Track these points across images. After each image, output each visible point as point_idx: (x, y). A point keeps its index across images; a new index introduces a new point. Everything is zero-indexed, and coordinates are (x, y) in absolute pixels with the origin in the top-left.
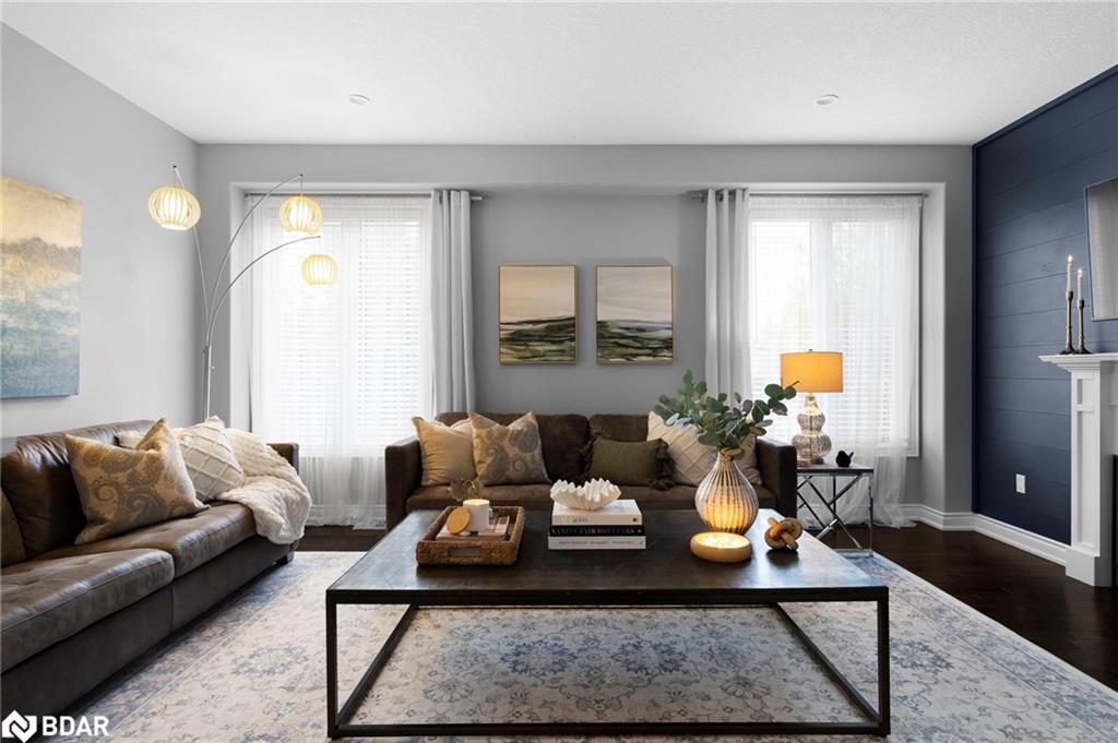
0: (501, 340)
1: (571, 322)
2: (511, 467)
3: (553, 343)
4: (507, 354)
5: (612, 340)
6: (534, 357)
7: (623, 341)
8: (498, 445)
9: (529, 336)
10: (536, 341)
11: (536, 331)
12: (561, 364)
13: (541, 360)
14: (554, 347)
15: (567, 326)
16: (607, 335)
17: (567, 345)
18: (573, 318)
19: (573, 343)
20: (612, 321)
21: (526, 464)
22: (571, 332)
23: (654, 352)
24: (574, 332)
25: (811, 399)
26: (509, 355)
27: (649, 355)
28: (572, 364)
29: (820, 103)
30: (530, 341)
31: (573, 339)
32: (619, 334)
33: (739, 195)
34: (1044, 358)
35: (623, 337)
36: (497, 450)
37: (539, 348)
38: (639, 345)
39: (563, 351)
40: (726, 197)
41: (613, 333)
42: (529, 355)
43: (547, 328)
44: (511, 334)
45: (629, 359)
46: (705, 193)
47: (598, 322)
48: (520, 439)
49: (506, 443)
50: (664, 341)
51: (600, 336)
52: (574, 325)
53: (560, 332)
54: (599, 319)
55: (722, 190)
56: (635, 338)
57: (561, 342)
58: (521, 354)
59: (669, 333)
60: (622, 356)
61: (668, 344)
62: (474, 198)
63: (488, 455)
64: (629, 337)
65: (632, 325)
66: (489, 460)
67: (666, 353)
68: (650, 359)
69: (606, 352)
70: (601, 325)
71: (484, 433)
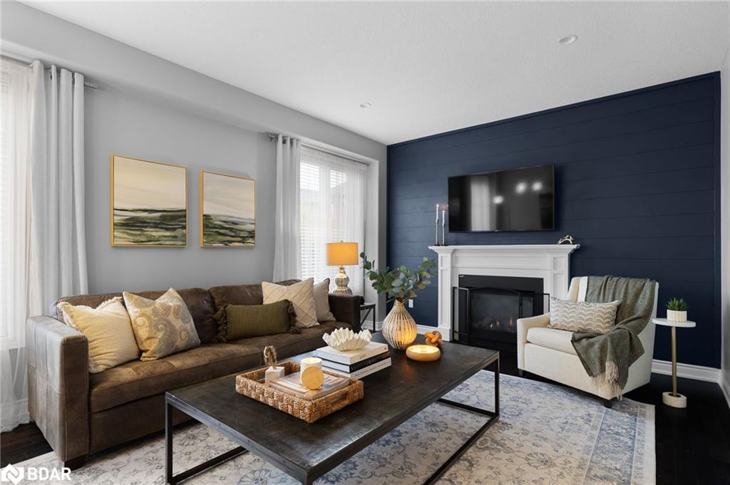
0: (115, 224)
1: (184, 213)
2: (179, 338)
3: (167, 229)
4: (120, 238)
5: (215, 230)
6: (149, 241)
7: (222, 231)
8: (166, 320)
9: (145, 222)
10: (151, 227)
11: (151, 219)
12: (173, 247)
13: (157, 243)
14: (168, 233)
15: (180, 217)
16: (211, 225)
17: (179, 232)
18: (185, 211)
19: (184, 231)
20: (215, 216)
21: (188, 333)
22: (182, 221)
23: (243, 240)
24: (185, 222)
25: (342, 269)
26: (123, 238)
27: (240, 242)
28: (182, 247)
29: (361, 106)
30: (146, 227)
31: (184, 227)
32: (220, 226)
33: (295, 142)
34: (430, 248)
35: (223, 228)
36: (165, 325)
37: (154, 234)
38: (233, 234)
39: (176, 237)
40: (288, 142)
41: (216, 224)
42: (143, 239)
43: (161, 217)
44: (126, 220)
45: (226, 245)
46: (276, 136)
47: (204, 215)
48: (181, 312)
49: (171, 318)
50: (250, 232)
51: (206, 226)
52: (185, 216)
53: (172, 220)
54: (205, 213)
55: (286, 137)
56: (231, 229)
57: (174, 230)
58: (137, 238)
59: (251, 227)
60: (222, 242)
61: (252, 234)
62: (87, 84)
63: (158, 330)
64: (226, 228)
65: (228, 219)
66: (160, 335)
67: (251, 240)
68: (241, 244)
69: (211, 239)
70: (207, 217)
71: (149, 311)
